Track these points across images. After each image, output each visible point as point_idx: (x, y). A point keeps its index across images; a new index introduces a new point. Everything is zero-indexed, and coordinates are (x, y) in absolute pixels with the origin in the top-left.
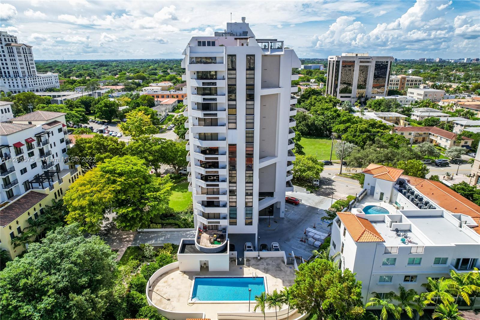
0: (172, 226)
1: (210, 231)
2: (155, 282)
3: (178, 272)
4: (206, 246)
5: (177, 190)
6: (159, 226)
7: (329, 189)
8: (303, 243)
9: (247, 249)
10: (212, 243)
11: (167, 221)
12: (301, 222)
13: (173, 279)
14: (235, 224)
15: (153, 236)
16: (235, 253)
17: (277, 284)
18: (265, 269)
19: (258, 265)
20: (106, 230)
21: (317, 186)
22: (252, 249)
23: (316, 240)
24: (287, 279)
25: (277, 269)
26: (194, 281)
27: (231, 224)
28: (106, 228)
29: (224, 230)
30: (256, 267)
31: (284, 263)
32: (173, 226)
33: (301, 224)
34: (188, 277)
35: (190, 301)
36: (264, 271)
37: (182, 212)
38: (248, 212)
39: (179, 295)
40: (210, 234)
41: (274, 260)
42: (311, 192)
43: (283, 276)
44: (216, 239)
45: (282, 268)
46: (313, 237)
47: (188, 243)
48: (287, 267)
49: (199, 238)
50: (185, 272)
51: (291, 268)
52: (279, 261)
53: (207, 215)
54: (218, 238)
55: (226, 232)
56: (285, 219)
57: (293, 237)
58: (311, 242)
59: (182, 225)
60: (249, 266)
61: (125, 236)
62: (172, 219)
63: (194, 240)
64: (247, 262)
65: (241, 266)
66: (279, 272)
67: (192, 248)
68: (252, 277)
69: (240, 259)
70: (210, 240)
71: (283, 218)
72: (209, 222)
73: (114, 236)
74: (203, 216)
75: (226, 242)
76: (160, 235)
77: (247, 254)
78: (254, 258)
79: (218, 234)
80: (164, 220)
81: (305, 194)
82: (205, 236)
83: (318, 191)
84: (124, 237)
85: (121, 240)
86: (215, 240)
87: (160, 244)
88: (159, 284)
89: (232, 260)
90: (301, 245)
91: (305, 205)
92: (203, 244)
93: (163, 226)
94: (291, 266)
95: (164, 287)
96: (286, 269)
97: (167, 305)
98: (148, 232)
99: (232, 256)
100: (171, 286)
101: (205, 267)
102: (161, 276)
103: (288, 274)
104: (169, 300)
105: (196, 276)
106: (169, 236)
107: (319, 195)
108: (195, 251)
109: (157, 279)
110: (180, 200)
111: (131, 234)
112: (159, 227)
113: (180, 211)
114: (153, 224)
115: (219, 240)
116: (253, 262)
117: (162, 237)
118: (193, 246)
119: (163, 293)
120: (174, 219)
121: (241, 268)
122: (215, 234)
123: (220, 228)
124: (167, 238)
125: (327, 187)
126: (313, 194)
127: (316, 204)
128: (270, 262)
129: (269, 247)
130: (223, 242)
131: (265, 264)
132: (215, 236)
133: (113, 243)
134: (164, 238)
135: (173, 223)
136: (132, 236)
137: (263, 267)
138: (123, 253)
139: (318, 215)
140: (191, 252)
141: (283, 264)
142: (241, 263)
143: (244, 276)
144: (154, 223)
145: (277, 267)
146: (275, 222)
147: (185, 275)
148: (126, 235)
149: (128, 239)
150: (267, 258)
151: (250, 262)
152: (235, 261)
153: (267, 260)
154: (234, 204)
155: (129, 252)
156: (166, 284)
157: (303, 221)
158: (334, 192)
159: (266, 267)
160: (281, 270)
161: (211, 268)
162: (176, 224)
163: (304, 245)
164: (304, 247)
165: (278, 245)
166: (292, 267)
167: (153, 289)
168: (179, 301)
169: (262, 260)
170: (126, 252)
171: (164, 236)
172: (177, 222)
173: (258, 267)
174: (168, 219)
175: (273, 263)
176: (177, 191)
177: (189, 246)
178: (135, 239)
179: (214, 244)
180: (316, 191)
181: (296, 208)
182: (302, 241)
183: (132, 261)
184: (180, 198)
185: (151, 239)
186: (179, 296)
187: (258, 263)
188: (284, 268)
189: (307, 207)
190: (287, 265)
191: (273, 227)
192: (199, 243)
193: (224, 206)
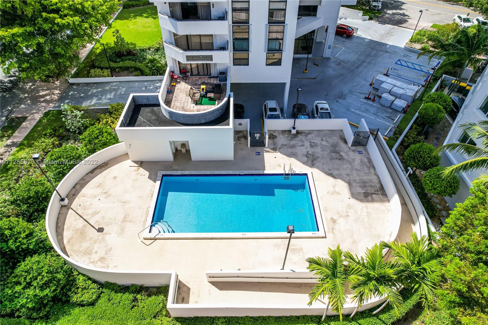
0: (130, 72)
1: (194, 78)
2: (78, 187)
3: (128, 163)
4: (183, 109)
5: (145, 15)
6: (106, 72)
7: (397, 14)
8: (371, 103)
9: (269, 113)
10: (197, 103)
11: (121, 64)
12: (360, 65)
13: (115, 178)
14: (245, 62)
15: (95, 91)
16: (246, 123)
17: (337, 189)
18: (307, 155)
19: (293, 147)
20: (11, 82)
21: (378, 10)
22: (277, 113)
23: (397, 96)
24: (358, 178)
25: (334, 154)
26: (158, 183)
27: (237, 62)
28: (12, 79)
29: (223, 75)
30: (290, 150)
31: (346, 142)
32: (133, 71)
33: (361, 69)
34: (147, 174)
35: (146, 234)
36: (306, 159)
37: (149, 49)
38: (274, 36)
39: (125, 218)
40: (194, 84)
41: (325, 136)
42: (371, 19)
43: (348, 172)
44: (206, 93)
45: (342, 154)
46: (390, 92)
47: (144, 102)
48: (353, 151)
49: (170, 91)
50: (141, 164)
51: (360, 152)
52: (335, 139)
53: (184, 42)
54: (210, 92)
55: (226, 80)
56: (333, 59)
57: (351, 92)
58: (386, 100)
59: (147, 71)
60: (275, 149)
61: (44, 93)
62: (130, 60)
63: (157, 97)
64: (271, 141)
65: (258, 149)
66: (338, 162)
67: (153, 113)
68: (282, 174)
69: (257, 136)
70: (192, 96)
71: (328, 59)
72: (189, 58)
73: (24, 91)
74: (177, 45)
75: (225, 99)
76: (107, 88)
77: (270, 125)
78: (284, 132)
79: (211, 84)
80: (116, 62)
81: (360, 21)
82: (183, 87)
83: (381, 17)
84: (41, 94)
85: (35, 100)
86: (204, 96)
87: (105, 104)
88: (85, 191)
89: (239, 135)
90: (368, 107)
91: (364, 39)
92: (178, 104)
93: (114, 72)
94: (360, 148)
95: (95, 197)
96: (352, 154)
97: (95, 242)
98: (87, 84)
99: (240, 128)
100: (109, 195)
101: (184, 151)
102: (92, 171)
103: (356, 167)
104: (101, 230)
105: (165, 173)
106: (124, 89)
107: (384, 22)
108: (161, 121)
109: (82, 179)
110: (149, 29)
111: (56, 88)
112: (106, 74)
113: (146, 46)
114: (96, 70)
115: (212, 95)
116: (282, 140)
117: (111, 92)
118: (155, 109)
119: (90, 212)
120: (133, 61)
121: (258, 154)
122: (203, 83)
123: (214, 72)
124: (120, 94)
125: (394, 11)
126: (372, 21)
127: (382, 36)
128: (318, 141)
129: (309, 109)
130: (220, 99)
131: (307, 144)
132: (203, 87)
133: (20, 104)
134: (115, 95)
135: (132, 68)
136: (57, 92)
137: (303, 150)
138: (34, 123)
139: (388, 54)
140: (152, 123)
141: (343, 145)
142: (259, 143)
143: (266, 172)
144: (98, 67)
145: (332, 151)
146: (315, 64)
147: (142, 170)
148: (46, 90)
149: (48, 97)
150: (310, 132)
151: (276, 140)
152: (245, 138)
153: (310, 136)
154: (242, 16)
155: (45, 121)
156: (99, 190)
157: (365, 64)
158: (408, 20)
159: (311, 150)
160: (341, 158)
161: (196, 155)
162: (137, 69)
163: (373, 106)
164: (373, 110)
165: (327, 106)
166: (364, 152)
167: (71, 203)
168: (122, 231)
169: (300, 137)
170: (40, 121)
171: (114, 90)
172: (139, 65)
173: (294, 150)
174: (123, 60)
175: (324, 143)
176: (146, 17)
177: (148, 109)
178: (61, 99)
179: (201, 104)
180: (377, 17)
181: (348, 42)
182: (368, 98)
183: (43, 139)
184: (149, 27)
185: (91, 97)
186: (125, 220)
187: (293, 142)
188: (346, 153)
189: (366, 41)
190: (353, 148)
191: (313, 72)
192: (168, 102)
193: (222, 18)
